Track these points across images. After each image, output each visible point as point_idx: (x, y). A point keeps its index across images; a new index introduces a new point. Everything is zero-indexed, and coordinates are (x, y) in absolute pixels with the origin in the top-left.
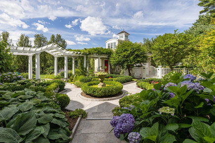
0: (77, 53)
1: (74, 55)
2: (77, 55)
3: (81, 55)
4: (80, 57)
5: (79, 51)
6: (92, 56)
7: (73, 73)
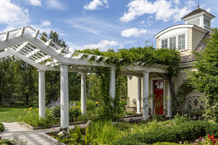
0: (93, 58)
1: (85, 62)
2: (95, 64)
3: (102, 64)
4: (99, 71)
5: (98, 53)
6: (130, 68)
7: (82, 109)
